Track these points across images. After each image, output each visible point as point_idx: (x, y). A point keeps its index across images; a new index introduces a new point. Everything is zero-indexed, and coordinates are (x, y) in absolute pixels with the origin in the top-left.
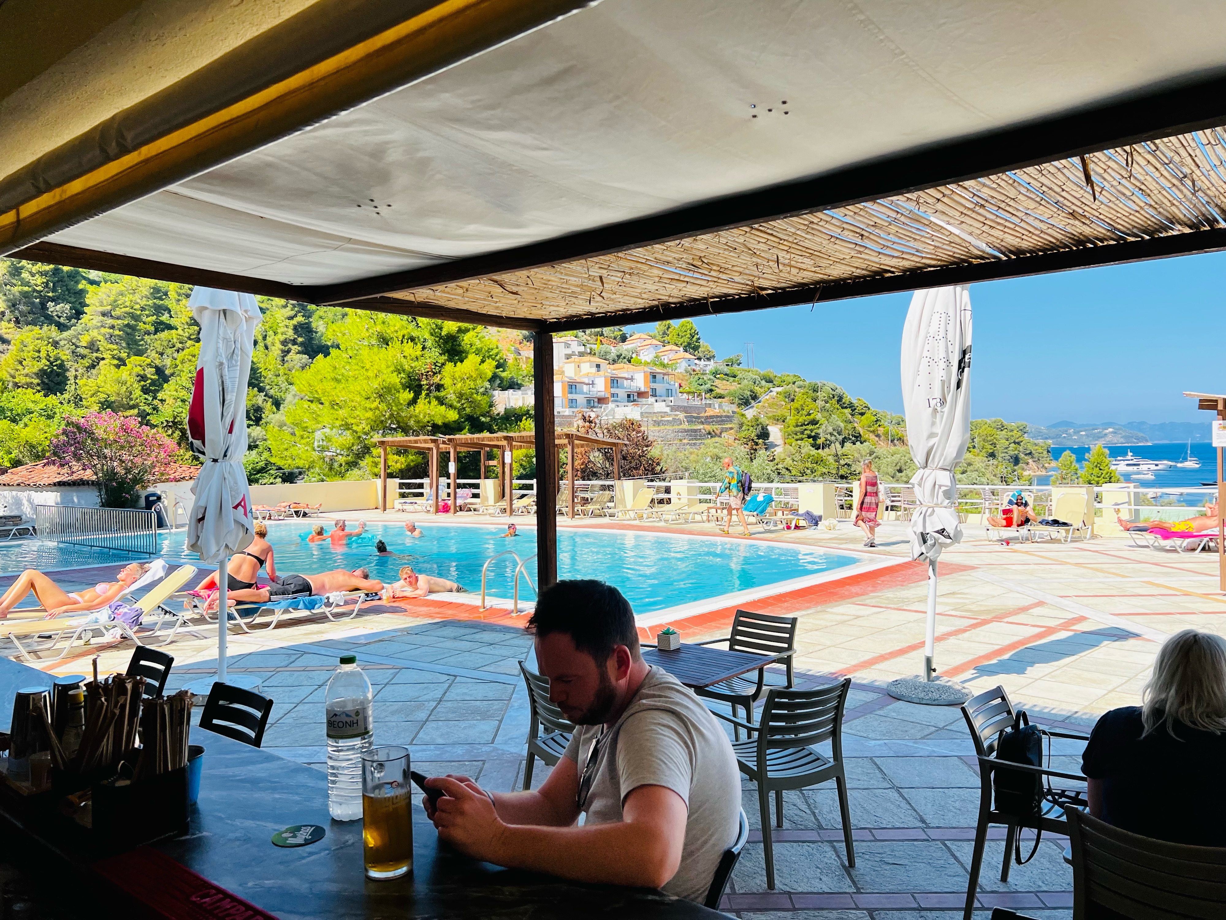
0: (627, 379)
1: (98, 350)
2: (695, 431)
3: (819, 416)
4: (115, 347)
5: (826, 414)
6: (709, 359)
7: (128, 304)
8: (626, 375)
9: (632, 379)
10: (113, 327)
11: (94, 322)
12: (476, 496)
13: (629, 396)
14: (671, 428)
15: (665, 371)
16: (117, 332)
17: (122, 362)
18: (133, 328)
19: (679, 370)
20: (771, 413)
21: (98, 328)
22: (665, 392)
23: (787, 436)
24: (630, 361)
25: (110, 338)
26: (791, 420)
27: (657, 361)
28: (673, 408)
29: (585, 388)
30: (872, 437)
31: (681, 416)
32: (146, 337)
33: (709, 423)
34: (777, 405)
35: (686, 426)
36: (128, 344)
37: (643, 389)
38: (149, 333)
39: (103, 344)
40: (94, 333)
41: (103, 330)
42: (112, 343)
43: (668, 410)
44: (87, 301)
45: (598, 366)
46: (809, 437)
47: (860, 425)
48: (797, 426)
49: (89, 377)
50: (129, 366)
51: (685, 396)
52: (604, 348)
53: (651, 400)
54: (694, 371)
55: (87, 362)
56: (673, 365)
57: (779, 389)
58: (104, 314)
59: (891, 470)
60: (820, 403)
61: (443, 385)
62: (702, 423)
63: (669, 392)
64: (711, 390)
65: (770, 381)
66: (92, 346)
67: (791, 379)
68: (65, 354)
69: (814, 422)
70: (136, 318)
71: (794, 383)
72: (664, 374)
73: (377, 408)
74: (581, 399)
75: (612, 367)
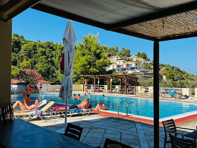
0: (130, 65)
1: (23, 57)
2: (146, 76)
3: (174, 74)
4: (26, 57)
5: (176, 73)
6: (149, 61)
7: (29, 48)
8: (130, 64)
9: (132, 65)
10: (26, 53)
11: (23, 52)
12: (103, 89)
13: (131, 68)
14: (140, 76)
15: (139, 63)
16: (27, 54)
17: (28, 60)
18: (30, 53)
19: (142, 63)
20: (163, 73)
21: (23, 53)
22: (139, 68)
23: (167, 78)
24: (131, 61)
25: (25, 55)
26: (168, 74)
27: (137, 61)
28: (141, 71)
29: (121, 67)
30: (187, 79)
31: (143, 73)
32: (32, 55)
33: (149, 75)
34: (164, 71)
35: (144, 75)
36: (29, 56)
37: (134, 67)
38: (33, 54)
39: (24, 56)
40: (22, 54)
41: (24, 53)
42: (26, 56)
43: (140, 72)
44: (21, 48)
45: (124, 62)
46: (172, 78)
47: (184, 76)
48: (169, 76)
49: (21, 63)
50: (29, 61)
51: (143, 69)
52: (125, 58)
53: (136, 69)
54: (145, 63)
55: (21, 60)
56: (141, 62)
57: (165, 68)
58: (24, 50)
59: (192, 87)
60: (174, 71)
61: (96, 65)
62: (147, 75)
63: (140, 68)
64: (149, 68)
65: (163, 66)
66: (22, 57)
67: (168, 65)
68: (17, 58)
69: (173, 75)
70: (31, 51)
71: (168, 66)
72: (139, 64)
73: (82, 69)
74: (120, 69)
75: (127, 62)
